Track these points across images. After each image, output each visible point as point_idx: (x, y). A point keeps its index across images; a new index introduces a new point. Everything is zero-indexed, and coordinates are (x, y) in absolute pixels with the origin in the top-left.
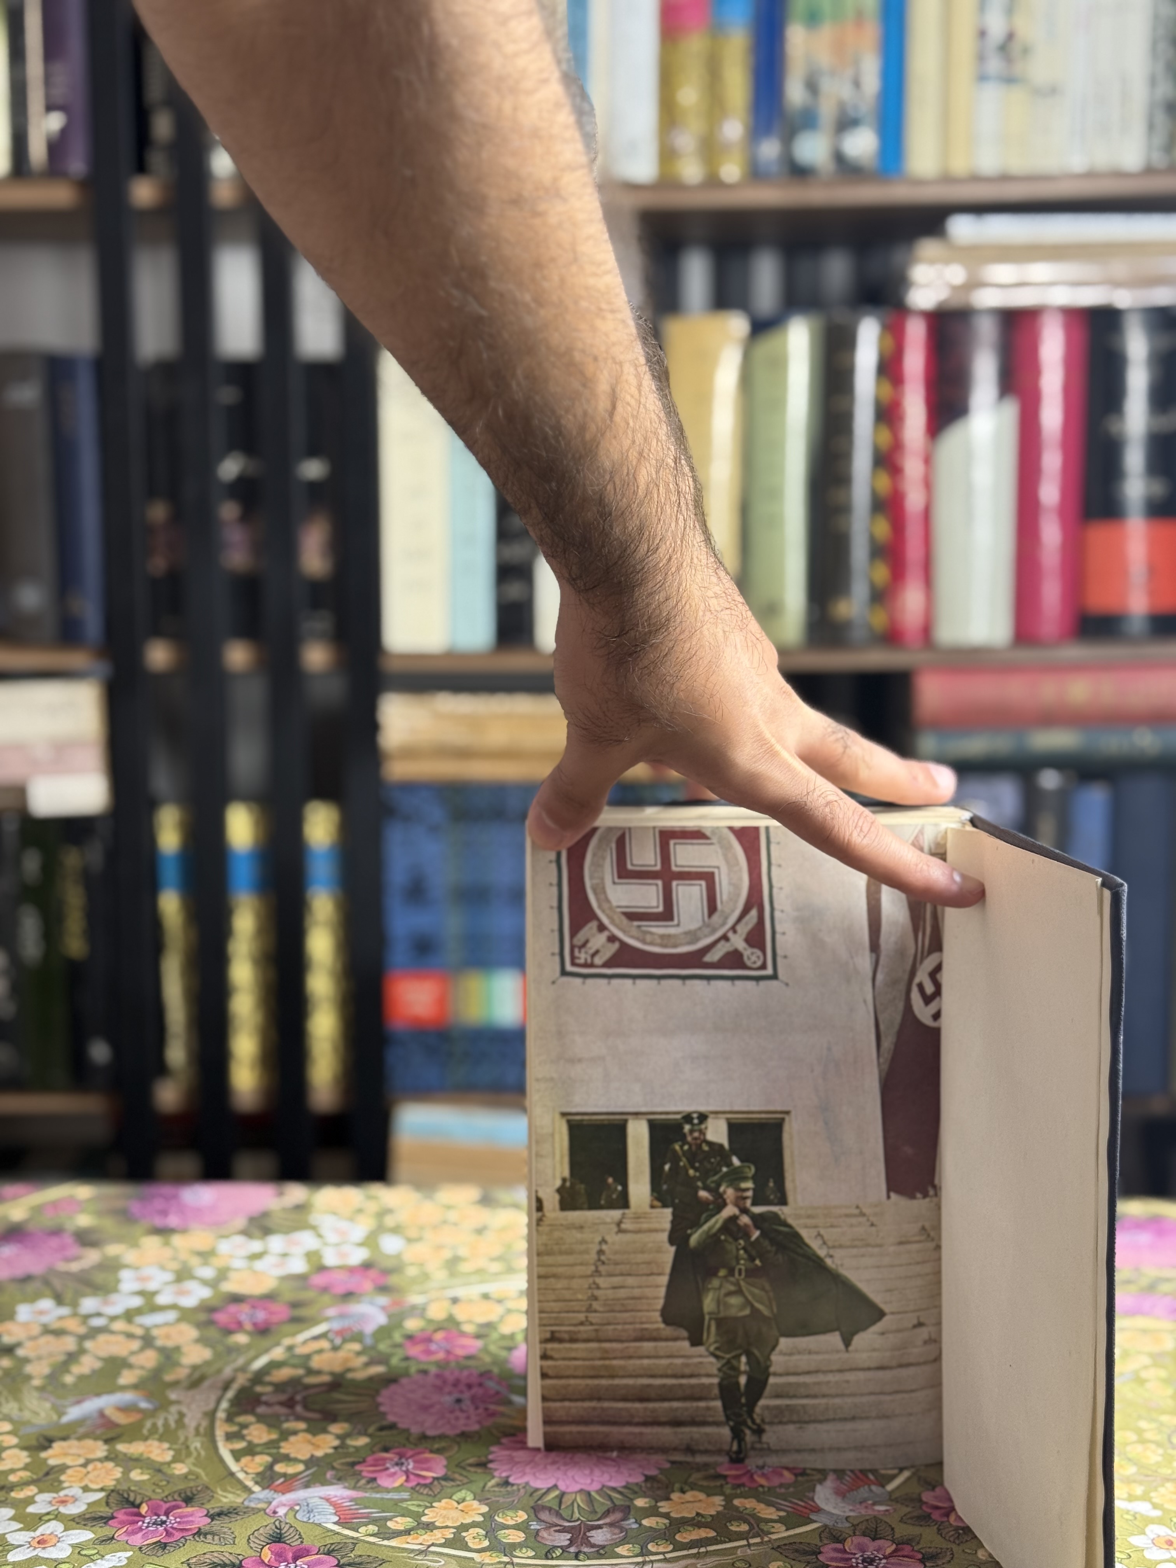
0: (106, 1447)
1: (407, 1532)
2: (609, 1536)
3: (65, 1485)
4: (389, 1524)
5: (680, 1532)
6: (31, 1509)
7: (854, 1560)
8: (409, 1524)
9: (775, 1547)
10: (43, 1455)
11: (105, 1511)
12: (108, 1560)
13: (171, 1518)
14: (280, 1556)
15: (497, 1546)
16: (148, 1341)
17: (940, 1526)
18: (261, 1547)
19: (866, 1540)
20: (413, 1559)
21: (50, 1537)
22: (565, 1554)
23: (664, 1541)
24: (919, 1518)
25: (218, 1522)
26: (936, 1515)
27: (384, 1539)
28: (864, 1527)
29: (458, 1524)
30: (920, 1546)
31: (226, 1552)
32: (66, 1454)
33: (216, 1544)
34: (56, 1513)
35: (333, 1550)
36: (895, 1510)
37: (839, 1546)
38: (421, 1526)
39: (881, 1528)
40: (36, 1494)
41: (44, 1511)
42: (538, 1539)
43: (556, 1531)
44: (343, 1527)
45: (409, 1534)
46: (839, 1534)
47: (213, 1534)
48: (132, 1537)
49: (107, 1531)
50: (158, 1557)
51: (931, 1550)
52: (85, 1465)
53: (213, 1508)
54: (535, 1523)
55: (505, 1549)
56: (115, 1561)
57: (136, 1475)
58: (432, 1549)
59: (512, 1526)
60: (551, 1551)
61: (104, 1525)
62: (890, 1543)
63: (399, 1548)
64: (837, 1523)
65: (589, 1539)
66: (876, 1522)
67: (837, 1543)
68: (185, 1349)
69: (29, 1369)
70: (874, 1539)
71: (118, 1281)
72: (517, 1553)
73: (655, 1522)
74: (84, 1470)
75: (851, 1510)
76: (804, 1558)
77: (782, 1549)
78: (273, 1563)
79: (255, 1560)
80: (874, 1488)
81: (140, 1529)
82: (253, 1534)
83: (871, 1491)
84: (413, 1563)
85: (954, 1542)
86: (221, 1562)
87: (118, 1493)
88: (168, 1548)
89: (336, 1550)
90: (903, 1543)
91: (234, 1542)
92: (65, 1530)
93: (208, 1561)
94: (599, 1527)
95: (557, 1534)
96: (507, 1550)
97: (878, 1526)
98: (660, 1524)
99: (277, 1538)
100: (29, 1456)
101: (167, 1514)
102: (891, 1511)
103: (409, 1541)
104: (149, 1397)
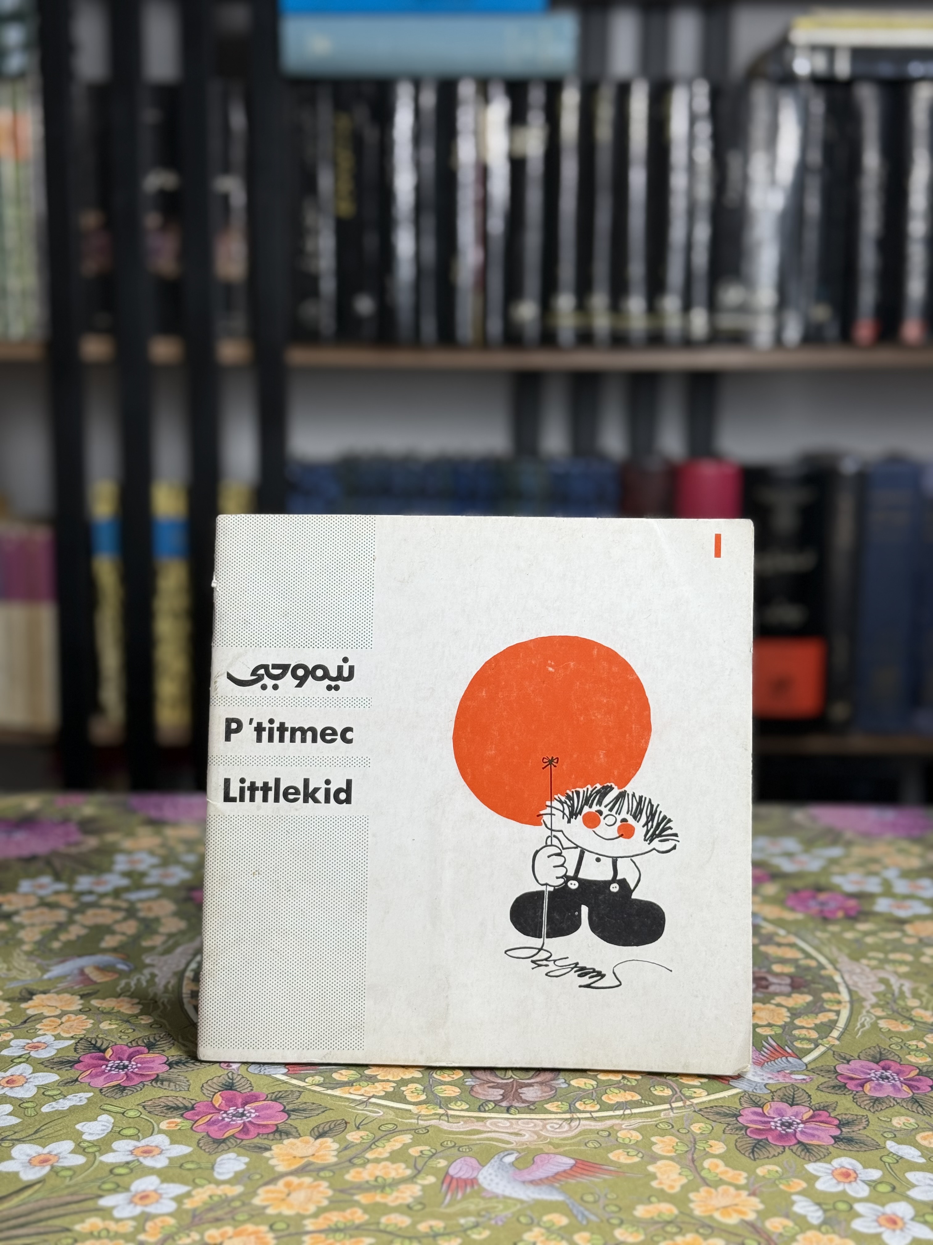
0: (82, 1002)
1: (350, 1084)
2: (539, 1093)
3: (40, 1032)
4: (335, 1076)
5: (607, 1093)
6: (5, 1052)
7: (772, 1124)
8: (353, 1076)
9: (696, 1110)
10: (23, 1005)
11: (73, 1056)
12: (69, 1100)
13: (133, 1063)
14: (230, 1102)
15: (433, 1100)
16: (131, 912)
17: (855, 1095)
18: (213, 1093)
19: (785, 1106)
20: (354, 1108)
21: (19, 1077)
22: (497, 1107)
23: (592, 1101)
24: (834, 1087)
25: (176, 1071)
26: (851, 1085)
27: (328, 1088)
28: (781, 1094)
29: (399, 1078)
30: (836, 1113)
31: (180, 1097)
32: (44, 1006)
33: (172, 1090)
34: (27, 1057)
35: (280, 1097)
36: (812, 1079)
37: (759, 1110)
38: (363, 1078)
39: (799, 1095)
40: (12, 1039)
41: (17, 1054)
42: (473, 1094)
43: (489, 1087)
44: (292, 1078)
45: (352, 1085)
46: (758, 1099)
47: (170, 1081)
48: (96, 1079)
49: (72, 1074)
50: (115, 1099)
51: (847, 1117)
52: (59, 1016)
53: (173, 1056)
54: (470, 1080)
55: (440, 1102)
56: (76, 1101)
57: (105, 1026)
58: (373, 1100)
59: (448, 1082)
60: (484, 1105)
61: (69, 1068)
62: (808, 1109)
63: (341, 1097)
64: (756, 1089)
65: (521, 1095)
66: (794, 1089)
67: (756, 1107)
68: (164, 921)
69: (22, 934)
70: (792, 1105)
71: (112, 863)
72: (452, 1106)
73: (583, 1083)
74: (59, 1021)
75: (770, 1078)
76: (724, 1120)
77: (705, 1112)
78: (222, 1107)
79: (207, 1105)
80: (790, 1059)
81: (103, 1072)
82: (207, 1083)
83: (788, 1061)
84: (354, 1113)
85: (869, 1110)
86: (174, 1105)
87: (87, 1040)
88: (126, 1091)
89: (283, 1098)
90: (820, 1110)
91: (188, 1089)
92: (33, 1073)
93: (163, 1104)
94: (531, 1085)
95: (490, 1090)
96: (442, 1102)
97: (795, 1093)
98: (588, 1085)
99: (230, 1086)
100: (10, 1006)
101: (130, 1059)
102: (808, 1080)
103: (351, 1091)
104: (126, 959)
